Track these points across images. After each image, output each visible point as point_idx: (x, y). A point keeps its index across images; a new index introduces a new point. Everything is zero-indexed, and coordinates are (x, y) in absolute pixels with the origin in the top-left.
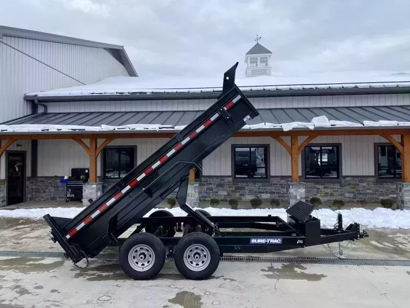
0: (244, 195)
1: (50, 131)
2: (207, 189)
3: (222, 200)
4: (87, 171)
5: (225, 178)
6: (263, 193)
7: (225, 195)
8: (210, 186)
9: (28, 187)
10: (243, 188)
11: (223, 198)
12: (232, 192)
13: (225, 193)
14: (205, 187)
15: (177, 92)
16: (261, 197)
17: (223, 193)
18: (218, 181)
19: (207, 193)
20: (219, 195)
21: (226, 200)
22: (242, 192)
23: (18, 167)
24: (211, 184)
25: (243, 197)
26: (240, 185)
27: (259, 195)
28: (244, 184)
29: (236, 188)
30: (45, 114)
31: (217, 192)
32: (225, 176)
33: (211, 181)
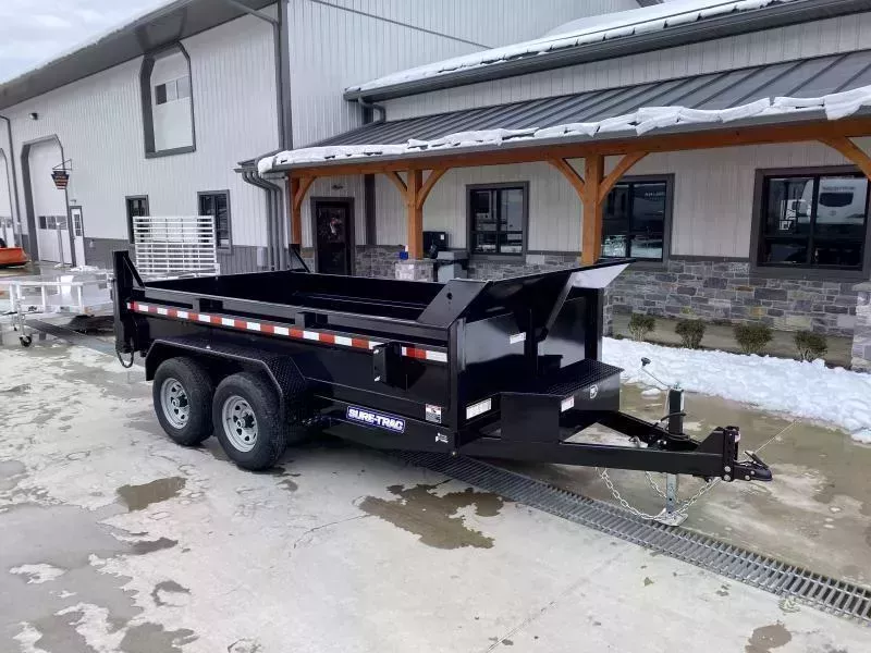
0: (779, 314)
1: (337, 158)
2: (680, 290)
3: (718, 323)
4: (442, 237)
5: (729, 265)
6: (844, 311)
7: (726, 311)
8: (689, 284)
9: (359, 263)
10: (782, 295)
11: (720, 316)
12: (748, 302)
13: (728, 304)
14: (677, 285)
16: (833, 323)
17: (720, 303)
18: (710, 272)
19: (678, 300)
20: (711, 308)
21: (729, 324)
22: (775, 304)
23: (336, 226)
24: (692, 278)
25: (776, 319)
26: (770, 284)
27: (829, 316)
28: (786, 283)
29: (759, 294)
30: (382, 123)
31: (706, 301)
32: (730, 260)
33: (691, 270)
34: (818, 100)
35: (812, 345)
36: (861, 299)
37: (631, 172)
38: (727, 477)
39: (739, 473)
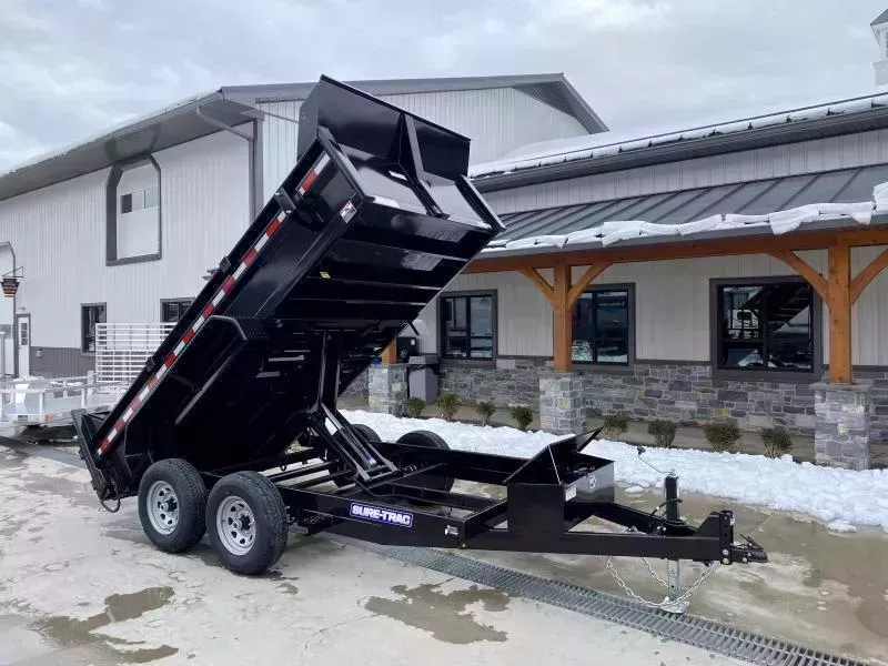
0: (742, 414)
2: (648, 393)
3: (685, 425)
5: (692, 368)
6: (801, 411)
7: (692, 412)
8: (655, 387)
10: (742, 396)
11: (687, 418)
12: (712, 403)
13: (694, 407)
14: (643, 388)
15: (565, 161)
16: (793, 422)
17: (686, 406)
18: (670, 374)
19: (646, 402)
20: (678, 410)
21: (695, 425)
22: (737, 405)
24: (657, 381)
25: (740, 419)
26: (732, 386)
27: (788, 416)
28: (746, 385)
29: (723, 396)
31: (673, 403)
33: (654, 372)
34: (765, 217)
35: (778, 442)
36: (818, 397)
37: (597, 281)
38: (726, 560)
39: (736, 557)
